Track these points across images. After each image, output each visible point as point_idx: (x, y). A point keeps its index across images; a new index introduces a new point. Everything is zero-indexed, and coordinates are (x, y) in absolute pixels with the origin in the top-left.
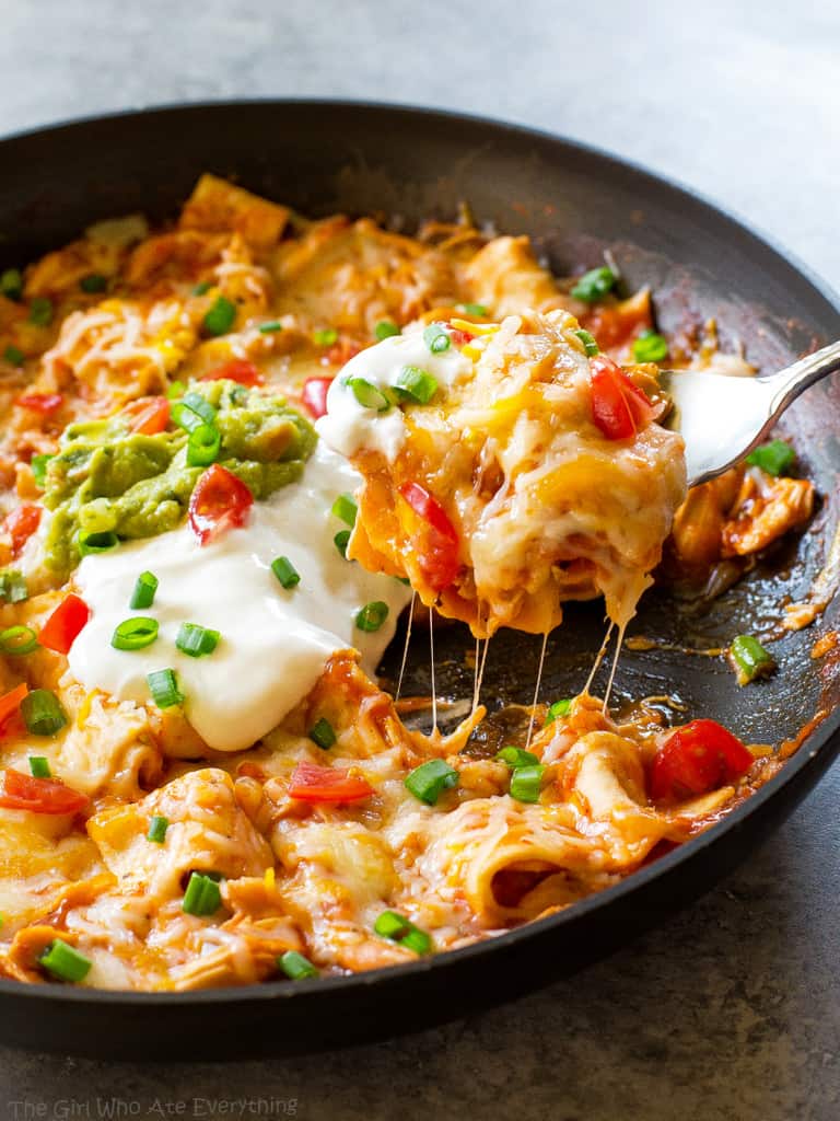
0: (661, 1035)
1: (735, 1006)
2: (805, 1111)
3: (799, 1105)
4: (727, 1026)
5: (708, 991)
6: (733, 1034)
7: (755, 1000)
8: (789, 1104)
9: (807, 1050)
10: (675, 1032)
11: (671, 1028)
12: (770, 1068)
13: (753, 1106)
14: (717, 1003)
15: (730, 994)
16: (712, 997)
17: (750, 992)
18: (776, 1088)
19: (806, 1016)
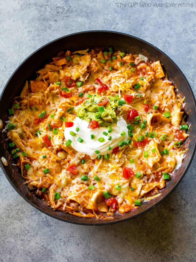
0: (173, 207)
1: (181, 201)
2: (192, 216)
3: (191, 215)
4: (181, 204)
5: (178, 199)
6: (182, 205)
7: (184, 199)
8: (190, 215)
9: (192, 206)
10: (175, 206)
11: (174, 206)
12: (187, 210)
13: (186, 216)
14: (179, 201)
15: (181, 199)
16: (179, 200)
17: (183, 198)
18: (188, 213)
19: (191, 201)
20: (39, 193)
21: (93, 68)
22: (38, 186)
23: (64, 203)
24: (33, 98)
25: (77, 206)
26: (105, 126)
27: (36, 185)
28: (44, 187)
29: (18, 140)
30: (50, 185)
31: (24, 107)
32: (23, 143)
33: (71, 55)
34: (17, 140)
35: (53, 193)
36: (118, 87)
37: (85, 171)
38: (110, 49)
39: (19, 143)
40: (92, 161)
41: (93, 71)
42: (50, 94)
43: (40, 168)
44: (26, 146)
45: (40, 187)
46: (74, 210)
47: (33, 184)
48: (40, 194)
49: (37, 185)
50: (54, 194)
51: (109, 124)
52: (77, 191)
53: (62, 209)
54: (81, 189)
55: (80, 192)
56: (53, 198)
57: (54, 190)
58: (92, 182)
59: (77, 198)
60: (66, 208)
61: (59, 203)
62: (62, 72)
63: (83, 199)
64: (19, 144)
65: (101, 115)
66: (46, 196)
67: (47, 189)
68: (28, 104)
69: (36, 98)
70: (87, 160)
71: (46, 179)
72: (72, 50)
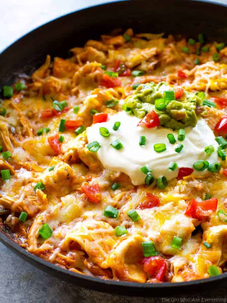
20: (11, 220)
21: (165, 55)
22: (13, 207)
23: (55, 248)
24: (52, 80)
25: (81, 259)
26: (171, 128)
27: (9, 202)
28: (24, 211)
29: (5, 132)
30: (39, 211)
31: (32, 93)
32: (12, 141)
33: (134, 36)
34: (3, 133)
35: (39, 225)
36: (206, 82)
37: (115, 202)
38: (200, 37)
39: (4, 137)
40: (133, 187)
41: (165, 60)
42: (84, 79)
43: (29, 182)
44: (16, 146)
45: (17, 208)
46: (72, 263)
47: (5, 200)
48: (13, 223)
49: (13, 203)
50: (41, 227)
51: (180, 124)
52: (89, 228)
53: (49, 257)
54: (98, 227)
55: (95, 231)
56: (35, 232)
57: (42, 221)
58: (125, 222)
59: (85, 240)
60: (57, 256)
61: (45, 246)
62: (112, 52)
63: (98, 246)
64: (4, 139)
65: (166, 106)
66: (24, 229)
67: (30, 218)
68: (41, 91)
69: (58, 83)
70: (125, 184)
71: (33, 199)
72: (136, 32)
